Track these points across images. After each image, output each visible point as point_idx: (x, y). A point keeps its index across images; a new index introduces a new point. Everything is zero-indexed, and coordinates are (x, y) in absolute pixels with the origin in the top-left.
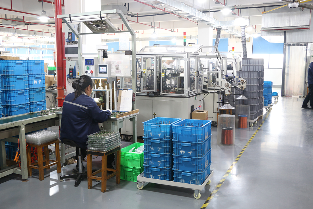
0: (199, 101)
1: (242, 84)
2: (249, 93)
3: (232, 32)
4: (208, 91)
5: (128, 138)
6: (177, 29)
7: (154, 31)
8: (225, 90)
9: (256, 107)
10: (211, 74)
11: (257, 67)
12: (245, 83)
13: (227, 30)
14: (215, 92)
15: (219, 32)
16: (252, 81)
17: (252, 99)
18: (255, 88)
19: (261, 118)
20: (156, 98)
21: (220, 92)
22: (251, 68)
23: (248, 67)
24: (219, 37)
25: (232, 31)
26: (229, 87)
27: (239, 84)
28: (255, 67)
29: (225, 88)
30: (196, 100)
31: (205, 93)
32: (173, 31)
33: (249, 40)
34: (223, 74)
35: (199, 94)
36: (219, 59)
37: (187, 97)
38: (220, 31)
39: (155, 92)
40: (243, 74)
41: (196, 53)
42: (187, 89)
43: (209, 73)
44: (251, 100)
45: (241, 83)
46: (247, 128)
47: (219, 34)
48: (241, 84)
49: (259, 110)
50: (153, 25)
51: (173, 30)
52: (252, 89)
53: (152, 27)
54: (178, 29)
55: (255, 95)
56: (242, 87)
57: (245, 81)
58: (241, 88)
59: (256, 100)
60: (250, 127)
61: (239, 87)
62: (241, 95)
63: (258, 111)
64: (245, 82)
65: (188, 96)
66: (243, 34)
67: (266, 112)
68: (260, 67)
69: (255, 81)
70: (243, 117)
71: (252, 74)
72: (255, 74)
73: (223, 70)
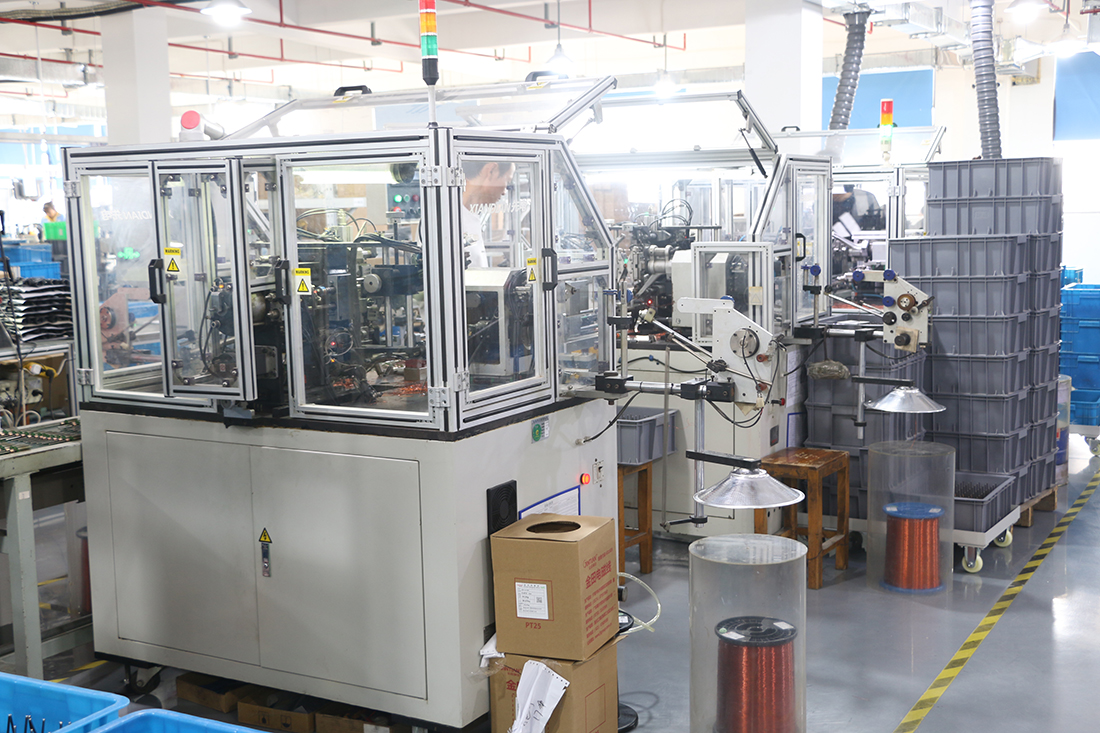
0: (578, 443)
1: (906, 318)
2: (963, 366)
3: (936, 34)
4: (628, 384)
5: (139, 677)
6: (681, 33)
7: (559, 46)
8: (735, 377)
9: (1007, 448)
10: (721, 259)
11: (1015, 211)
12: (925, 311)
13: (904, 21)
14: (672, 392)
15: (856, 34)
16: (981, 298)
17: (983, 400)
18: (1000, 337)
19: (1046, 507)
20: (269, 437)
21: (703, 388)
22: (983, 214)
23: (964, 211)
24: (858, 64)
25: (935, 29)
26: (761, 359)
27: (890, 319)
28: (1002, 210)
29: (735, 363)
30: (543, 442)
31: (610, 396)
32: (660, 45)
33: (1038, 72)
34: (799, 259)
35: (575, 400)
36: (769, 169)
37: (448, 436)
38: (862, 27)
39: (241, 398)
40: (928, 255)
41: (543, 134)
42: (445, 379)
43: (707, 254)
44: (977, 407)
45: (899, 312)
46: (940, 584)
47: (856, 41)
48: (899, 317)
49: (1027, 464)
50: (553, 17)
51: (660, 40)
52: (981, 339)
53: (547, 26)
54: (687, 32)
55: (1000, 377)
56: (904, 339)
57: (921, 297)
58: (898, 340)
59: (1007, 408)
60: (964, 578)
61: (888, 334)
62: (899, 384)
63: (1023, 471)
64: (924, 304)
65: (453, 428)
66: (981, 36)
67: (1092, 461)
68: (1032, 211)
69: (999, 297)
70: (911, 520)
71: (980, 256)
72: (998, 255)
73: (799, 235)
